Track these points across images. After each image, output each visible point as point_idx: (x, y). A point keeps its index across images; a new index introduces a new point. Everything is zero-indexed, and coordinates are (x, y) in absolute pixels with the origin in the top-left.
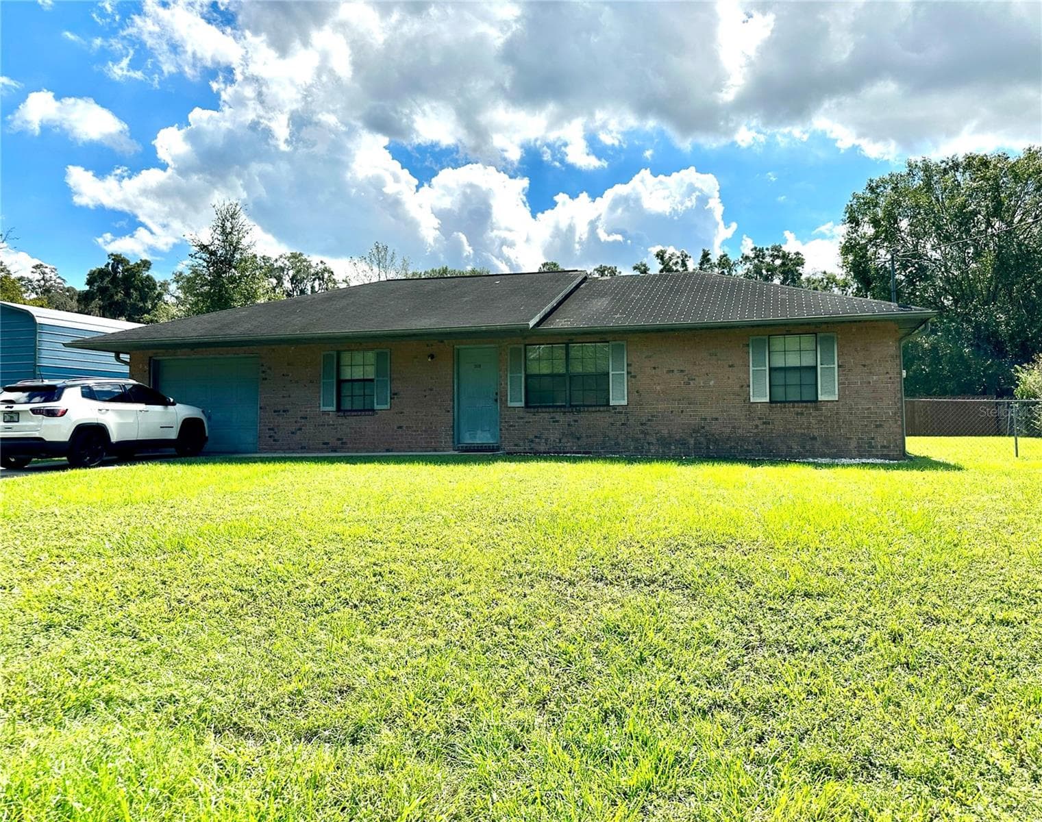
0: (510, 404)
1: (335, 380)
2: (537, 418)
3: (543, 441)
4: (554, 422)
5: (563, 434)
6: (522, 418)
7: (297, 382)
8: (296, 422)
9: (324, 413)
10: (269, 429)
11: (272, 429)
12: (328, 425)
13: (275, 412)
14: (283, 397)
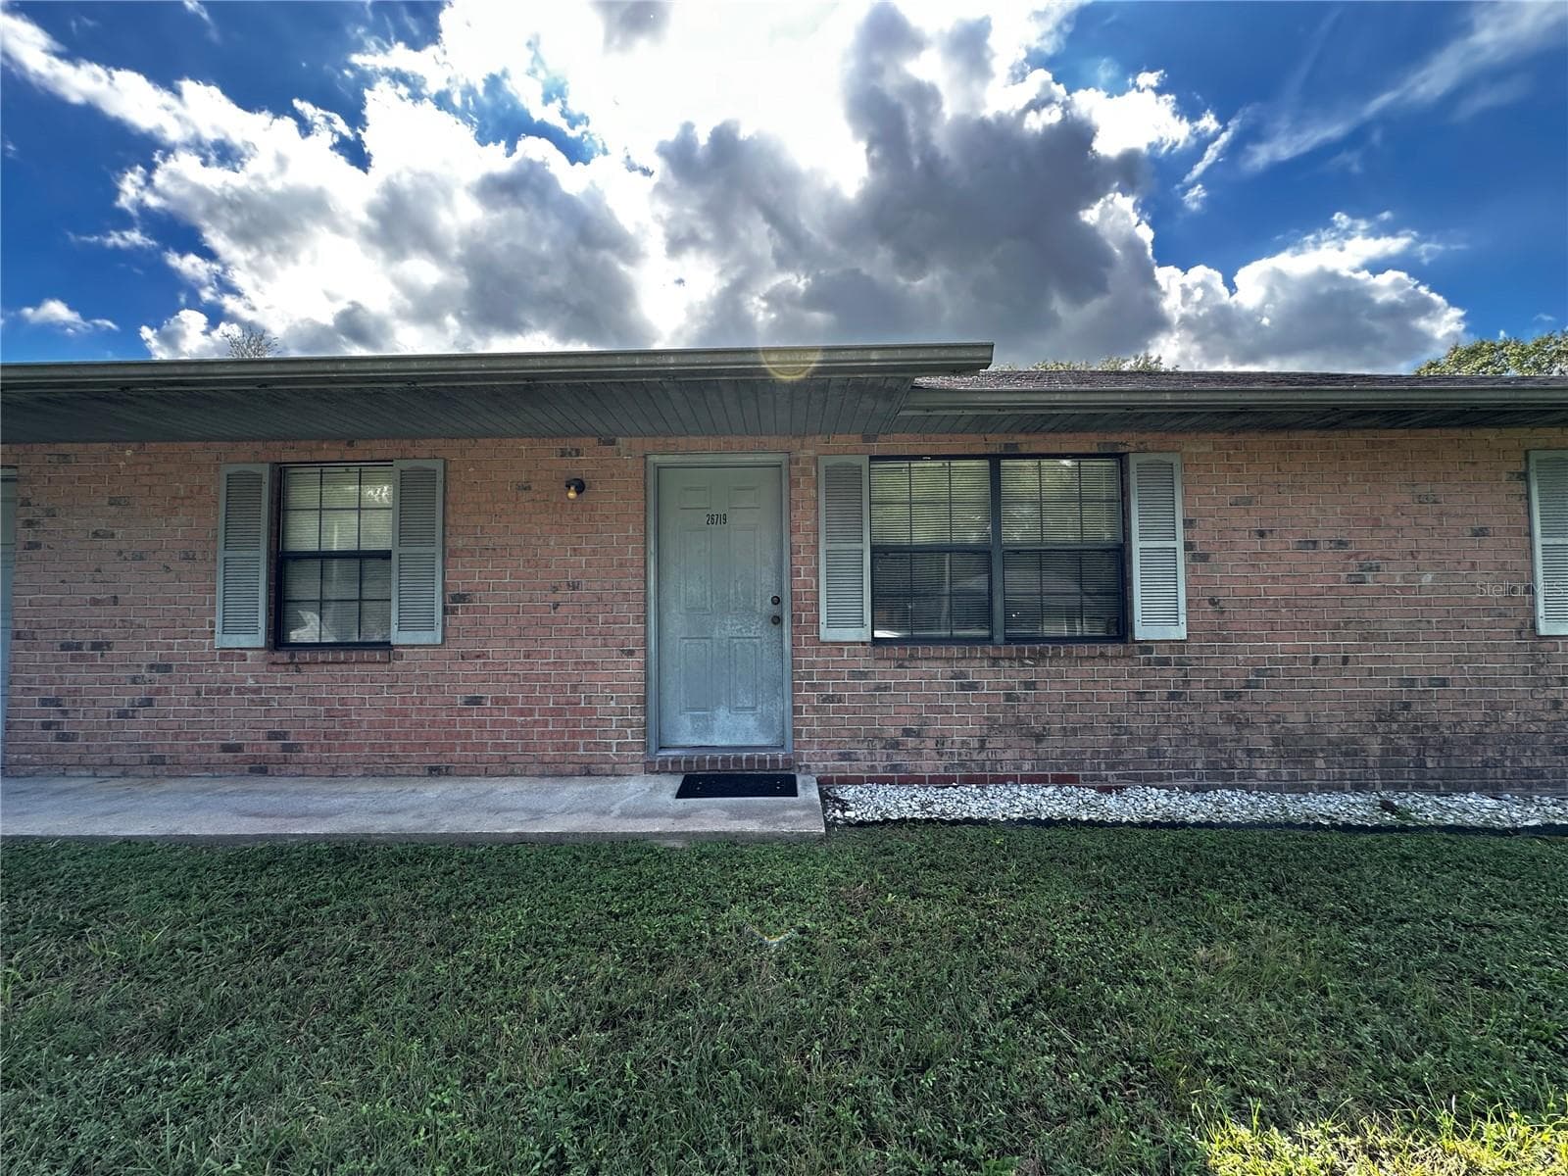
0: (827, 634)
1: (263, 553)
2: (908, 676)
3: (931, 743)
4: (962, 687)
5: (991, 723)
6: (863, 675)
7: (140, 557)
8: (134, 681)
9: (227, 654)
10: (44, 702)
11: (56, 702)
12: (239, 691)
13: (65, 647)
14: (95, 602)
